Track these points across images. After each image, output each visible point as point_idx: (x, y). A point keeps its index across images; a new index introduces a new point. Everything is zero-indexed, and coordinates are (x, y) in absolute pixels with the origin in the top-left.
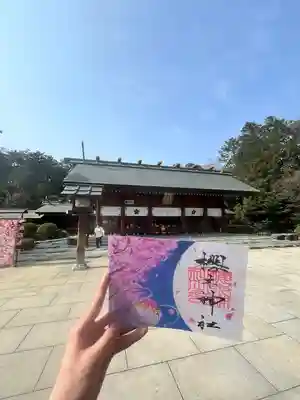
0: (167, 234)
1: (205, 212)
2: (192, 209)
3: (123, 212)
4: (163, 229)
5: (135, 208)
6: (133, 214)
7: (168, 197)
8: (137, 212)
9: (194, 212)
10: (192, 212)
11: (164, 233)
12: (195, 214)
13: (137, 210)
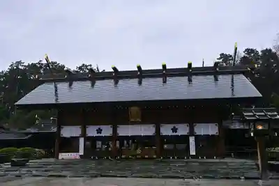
0: (143, 158)
2: (172, 126)
3: (84, 132)
5: (97, 127)
6: (95, 134)
9: (175, 130)
10: (172, 129)
11: (140, 157)
12: (176, 132)
13: (99, 129)
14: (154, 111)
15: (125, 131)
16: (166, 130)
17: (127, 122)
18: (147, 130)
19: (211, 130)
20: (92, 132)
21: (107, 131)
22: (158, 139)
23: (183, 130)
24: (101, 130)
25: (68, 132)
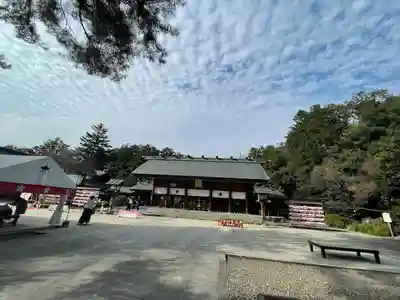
3: (168, 192)
5: (176, 189)
6: (175, 193)
8: (177, 192)
9: (220, 194)
11: (199, 208)
12: (221, 196)
14: (210, 183)
15: (193, 193)
16: (216, 194)
17: (194, 188)
18: (205, 194)
19: (240, 196)
20: (173, 192)
21: (182, 192)
22: (210, 199)
23: (225, 195)
25: (160, 191)
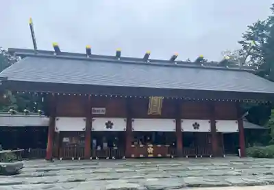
0: (155, 157)
1: (213, 127)
2: (193, 121)
4: (150, 150)
5: (106, 120)
6: (104, 129)
7: (156, 102)
8: (109, 125)
9: (196, 126)
10: (193, 125)
11: (152, 156)
12: (198, 128)
13: (109, 122)
16: (187, 126)
18: (167, 126)
22: (177, 136)
23: (205, 127)
24: (112, 124)
